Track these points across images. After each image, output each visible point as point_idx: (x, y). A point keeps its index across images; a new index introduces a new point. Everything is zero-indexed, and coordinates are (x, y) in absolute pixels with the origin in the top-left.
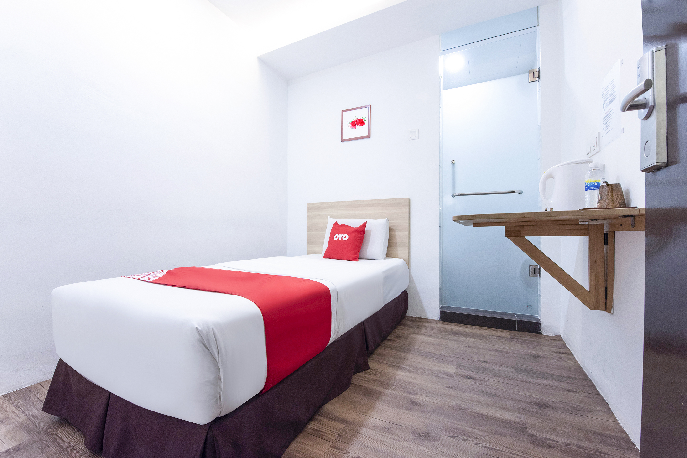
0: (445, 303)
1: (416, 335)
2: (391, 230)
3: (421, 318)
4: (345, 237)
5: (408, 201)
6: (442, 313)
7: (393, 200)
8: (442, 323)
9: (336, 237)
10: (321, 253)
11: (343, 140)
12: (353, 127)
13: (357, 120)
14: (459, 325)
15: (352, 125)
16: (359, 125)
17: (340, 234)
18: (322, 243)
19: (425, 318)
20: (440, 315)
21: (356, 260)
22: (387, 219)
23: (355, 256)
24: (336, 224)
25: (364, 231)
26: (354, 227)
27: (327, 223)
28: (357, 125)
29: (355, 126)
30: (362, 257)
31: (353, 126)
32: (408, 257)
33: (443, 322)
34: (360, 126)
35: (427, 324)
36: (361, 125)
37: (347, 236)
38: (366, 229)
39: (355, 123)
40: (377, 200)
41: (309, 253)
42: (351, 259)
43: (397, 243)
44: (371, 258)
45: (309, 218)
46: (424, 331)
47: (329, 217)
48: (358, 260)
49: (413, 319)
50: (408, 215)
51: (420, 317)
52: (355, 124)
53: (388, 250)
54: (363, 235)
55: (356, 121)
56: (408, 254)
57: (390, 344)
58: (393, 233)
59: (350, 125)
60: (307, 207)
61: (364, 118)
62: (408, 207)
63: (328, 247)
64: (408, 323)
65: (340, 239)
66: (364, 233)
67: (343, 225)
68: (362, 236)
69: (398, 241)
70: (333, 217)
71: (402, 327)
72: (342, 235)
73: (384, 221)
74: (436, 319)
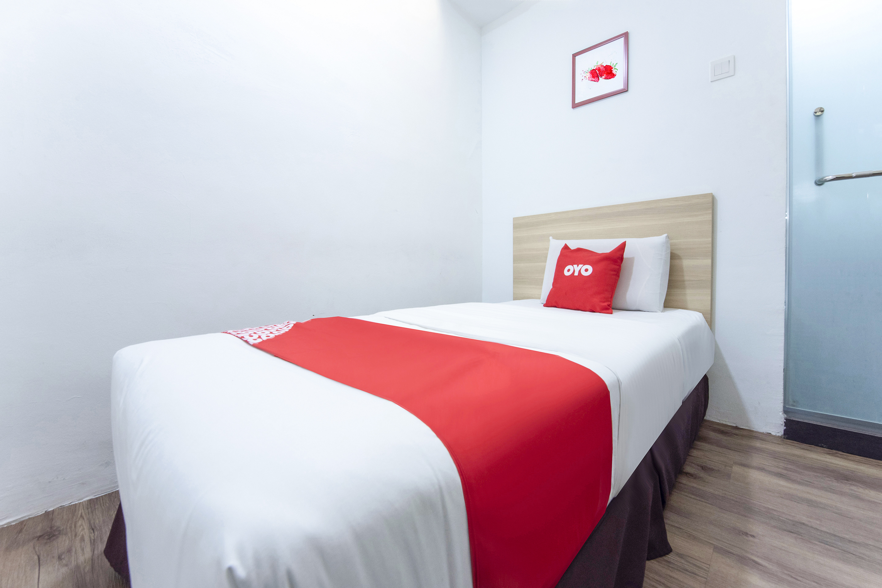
0: (794, 402)
1: (746, 469)
2: (673, 257)
3: (736, 428)
4: (586, 270)
5: (711, 199)
6: (788, 423)
7: (676, 199)
8: (790, 443)
9: (569, 270)
10: (539, 298)
11: (575, 106)
12: (594, 79)
13: (600, 67)
14: (836, 453)
15: (591, 75)
16: (604, 77)
17: (576, 265)
18: (540, 282)
19: (747, 428)
20: (785, 428)
21: (607, 311)
22: (665, 235)
23: (606, 304)
24: (566, 247)
25: (621, 259)
26: (600, 252)
27: (547, 249)
28: (601, 76)
29: (597, 78)
30: (620, 305)
31: (593, 77)
32: (709, 308)
33: (793, 442)
34: (606, 78)
35: (758, 444)
36: (608, 78)
37: (590, 269)
38: (625, 256)
39: (598, 72)
40: (643, 202)
41: (516, 298)
42: (598, 309)
43: (684, 281)
44: (634, 308)
45: (517, 241)
46: (756, 460)
47: (551, 238)
48: (612, 312)
49: (722, 428)
50: (711, 226)
51: (734, 425)
52: (596, 75)
53: (667, 295)
54: (620, 266)
55: (599, 69)
56: (709, 303)
57: (695, 485)
58: (677, 262)
59: (589, 75)
60: (514, 225)
61: (614, 65)
62: (711, 212)
63: (551, 287)
64: (712, 435)
65: (576, 274)
66: (622, 263)
67: (579, 250)
68: (618, 267)
69: (686, 278)
70: (557, 237)
71: (705, 446)
72: (580, 266)
73: (661, 239)
74: (773, 434)
